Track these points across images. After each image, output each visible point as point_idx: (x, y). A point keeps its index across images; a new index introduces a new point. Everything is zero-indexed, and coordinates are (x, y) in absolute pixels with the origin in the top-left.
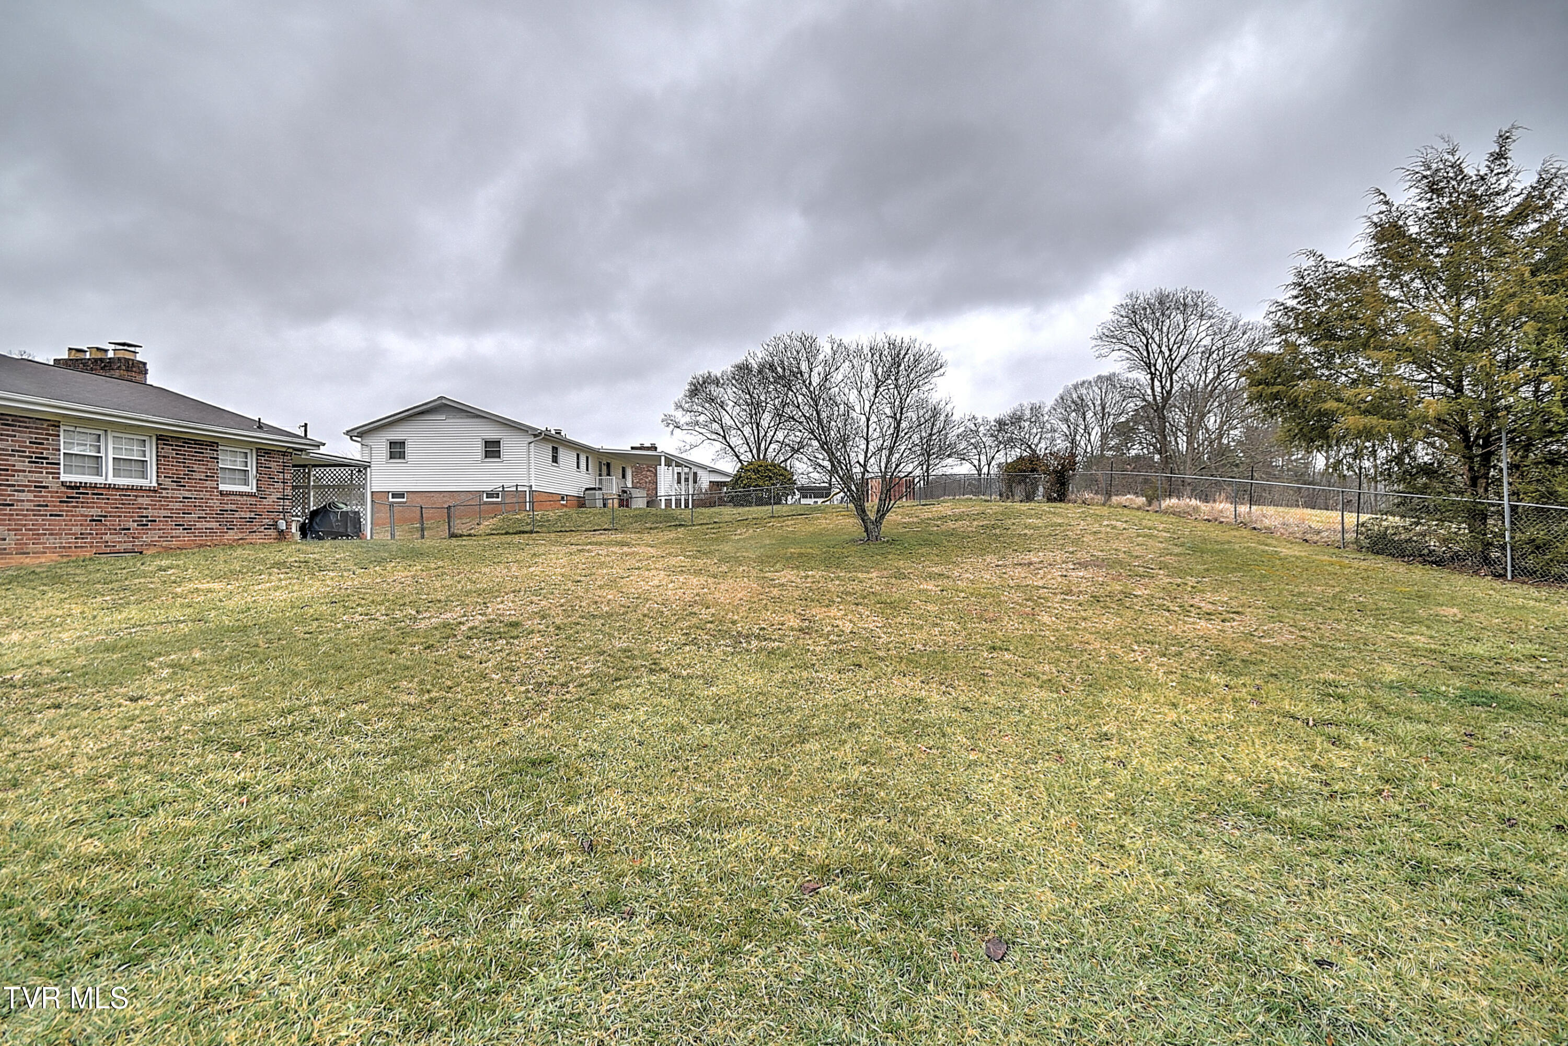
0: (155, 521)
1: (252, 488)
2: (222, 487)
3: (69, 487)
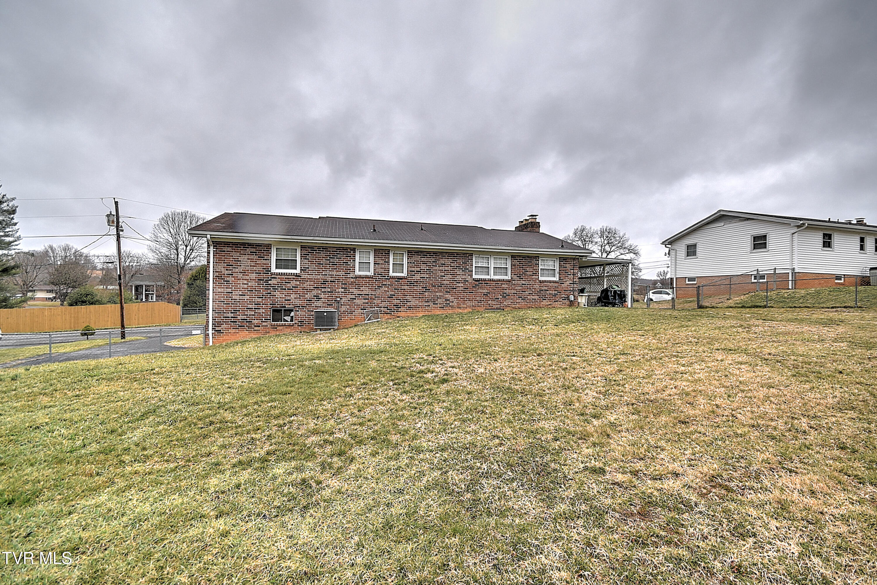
0: (509, 295)
1: (556, 279)
2: (541, 279)
3: (476, 281)
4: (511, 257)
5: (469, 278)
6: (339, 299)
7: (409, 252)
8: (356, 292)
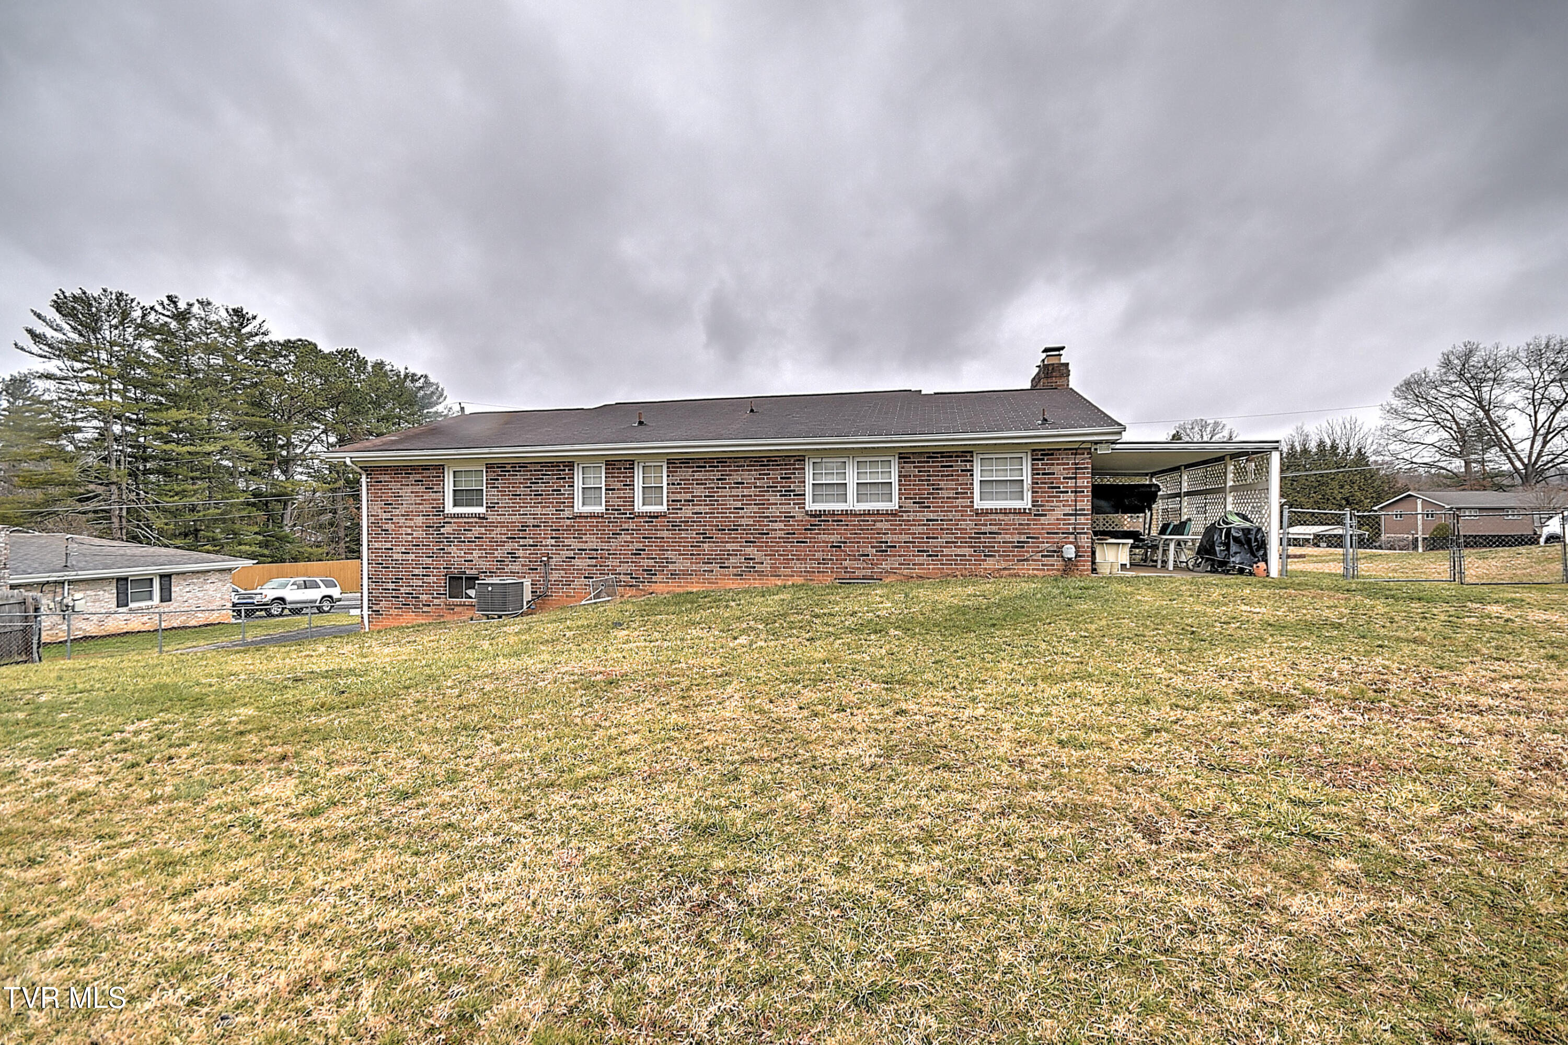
0: (895, 547)
1: (1026, 503)
2: (978, 504)
3: (811, 516)
4: (900, 458)
5: (796, 511)
6: (545, 559)
7: (669, 462)
8: (576, 545)
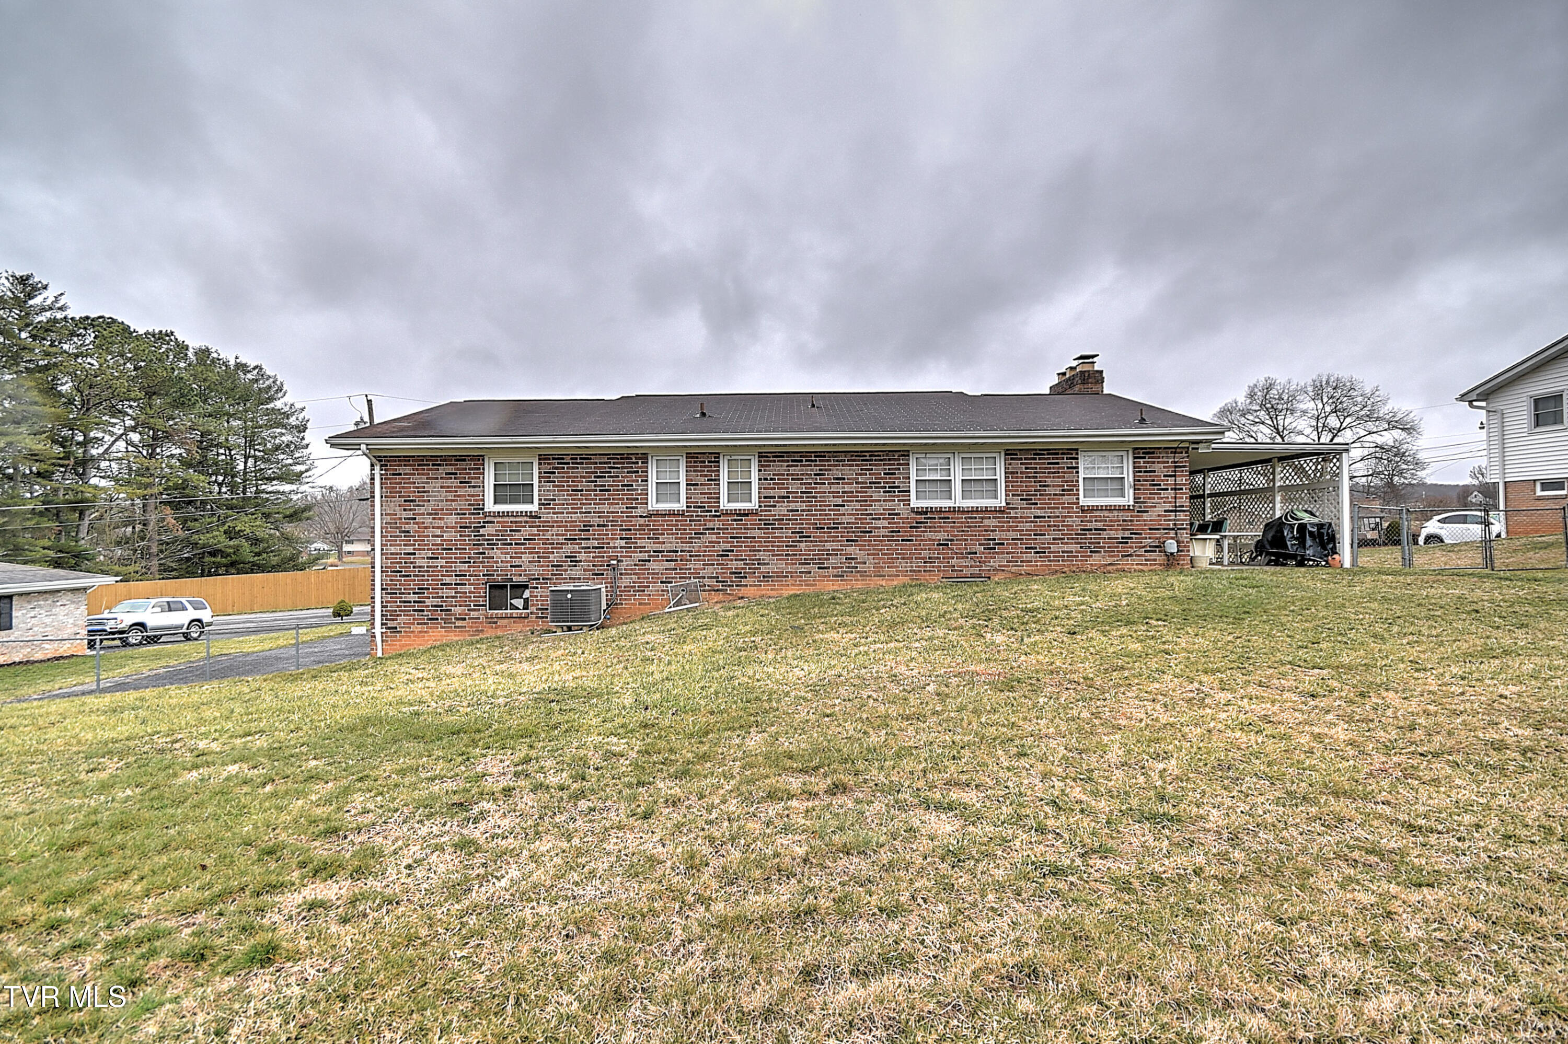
0: (1003, 544)
1: (1128, 499)
2: (1084, 501)
3: (918, 513)
4: (1006, 454)
5: (901, 508)
6: (615, 562)
7: (761, 455)
8: (650, 546)
